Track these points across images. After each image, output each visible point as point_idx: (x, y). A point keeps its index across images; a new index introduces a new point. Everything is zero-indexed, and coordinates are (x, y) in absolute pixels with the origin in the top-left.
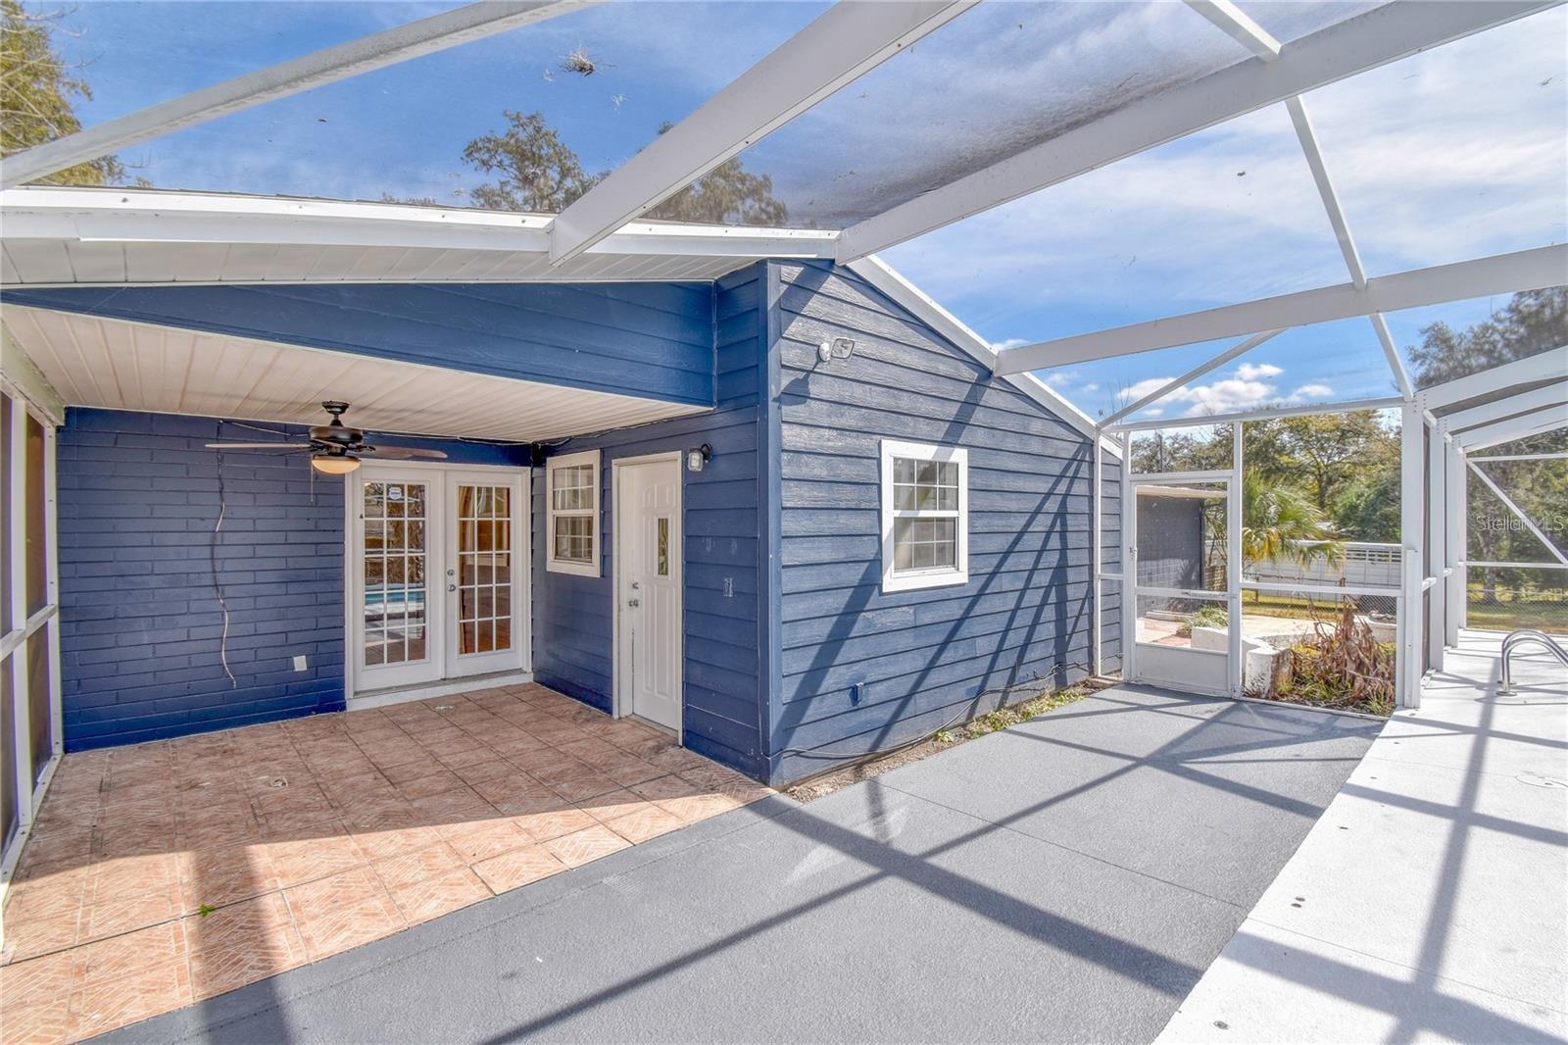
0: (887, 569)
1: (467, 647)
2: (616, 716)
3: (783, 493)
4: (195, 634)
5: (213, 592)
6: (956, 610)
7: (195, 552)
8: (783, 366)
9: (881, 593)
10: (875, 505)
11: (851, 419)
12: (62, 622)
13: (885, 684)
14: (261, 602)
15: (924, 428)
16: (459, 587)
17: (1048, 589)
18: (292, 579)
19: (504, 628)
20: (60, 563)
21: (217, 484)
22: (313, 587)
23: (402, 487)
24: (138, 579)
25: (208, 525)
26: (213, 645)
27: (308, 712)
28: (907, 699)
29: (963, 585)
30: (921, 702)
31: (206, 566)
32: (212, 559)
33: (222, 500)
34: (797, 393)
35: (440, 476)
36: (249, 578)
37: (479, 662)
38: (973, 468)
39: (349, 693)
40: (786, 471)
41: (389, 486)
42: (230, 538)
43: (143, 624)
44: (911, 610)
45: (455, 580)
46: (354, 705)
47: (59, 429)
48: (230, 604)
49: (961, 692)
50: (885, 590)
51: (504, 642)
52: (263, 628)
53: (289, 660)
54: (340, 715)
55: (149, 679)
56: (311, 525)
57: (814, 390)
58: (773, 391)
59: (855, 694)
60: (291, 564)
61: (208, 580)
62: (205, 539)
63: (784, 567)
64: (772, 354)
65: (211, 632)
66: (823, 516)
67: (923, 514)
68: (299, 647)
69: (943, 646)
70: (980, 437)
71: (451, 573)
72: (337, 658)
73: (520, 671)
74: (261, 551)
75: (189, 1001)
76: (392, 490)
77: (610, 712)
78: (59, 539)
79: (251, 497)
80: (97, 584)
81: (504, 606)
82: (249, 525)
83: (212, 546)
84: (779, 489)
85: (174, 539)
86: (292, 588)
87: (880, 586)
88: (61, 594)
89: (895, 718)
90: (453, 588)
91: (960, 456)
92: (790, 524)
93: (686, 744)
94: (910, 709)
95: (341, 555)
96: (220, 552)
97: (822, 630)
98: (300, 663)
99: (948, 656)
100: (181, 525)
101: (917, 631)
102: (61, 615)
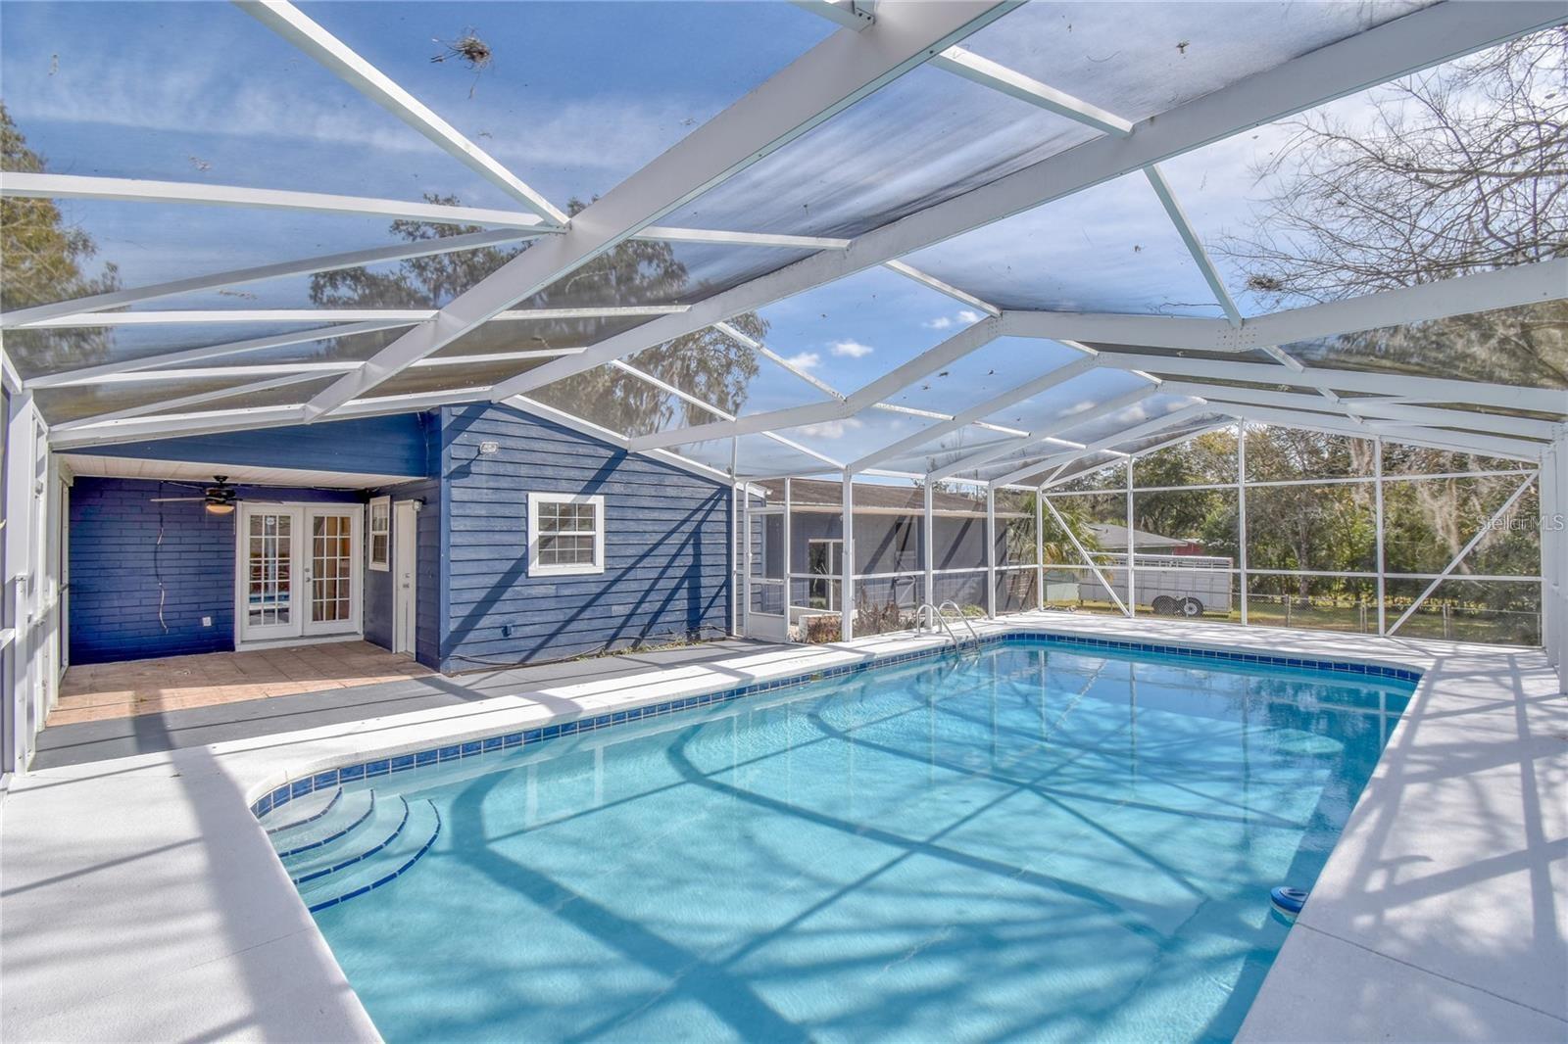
0: (532, 562)
1: (316, 617)
2: (394, 652)
3: (452, 523)
4: (144, 602)
5: (155, 579)
6: (595, 589)
7: (145, 556)
8: (453, 459)
9: (527, 577)
10: (524, 528)
11: (504, 483)
12: (70, 594)
13: (531, 627)
14: (184, 585)
15: (564, 484)
16: (312, 579)
17: (683, 579)
18: (203, 571)
19: (345, 605)
20: (70, 561)
21: (158, 518)
22: (213, 577)
23: (275, 517)
24: (112, 571)
25: (152, 541)
26: (155, 609)
27: (211, 651)
28: (552, 636)
29: (601, 574)
30: (561, 639)
31: (151, 564)
32: (155, 560)
33: (162, 526)
34: (463, 472)
35: (301, 510)
36: (177, 571)
37: (326, 626)
38: (608, 507)
39: (237, 641)
40: (454, 512)
41: (266, 517)
42: (165, 548)
43: (115, 596)
44: (554, 587)
45: (310, 574)
46: (239, 648)
47: (70, 488)
48: (166, 586)
49: (599, 635)
50: (530, 575)
51: (345, 615)
52: (186, 600)
53: (200, 619)
54: (231, 653)
55: (117, 627)
56: (214, 541)
57: (473, 469)
58: (445, 472)
59: (506, 631)
60: (203, 563)
61: (152, 572)
62: (152, 548)
63: (452, 561)
64: (444, 453)
65: (154, 602)
66: (484, 535)
67: (562, 533)
68: (206, 613)
69: (583, 609)
70: (617, 488)
71: (307, 570)
72: (229, 621)
73: (355, 633)
74: (184, 556)
75: (128, 714)
76: (268, 519)
77: (391, 650)
78: (70, 548)
79: (178, 525)
80: (89, 573)
81: (345, 592)
82: (177, 541)
83: (155, 552)
84: (449, 521)
85: (133, 548)
86: (202, 577)
87: (527, 573)
88: (70, 578)
89: (541, 647)
90: (309, 580)
91: (598, 501)
92: (455, 539)
93: (417, 660)
94: (552, 643)
95: (234, 558)
96: (160, 556)
97: (480, 595)
98: (207, 622)
99: (586, 614)
100: (138, 541)
101: (557, 599)
102: (70, 590)
